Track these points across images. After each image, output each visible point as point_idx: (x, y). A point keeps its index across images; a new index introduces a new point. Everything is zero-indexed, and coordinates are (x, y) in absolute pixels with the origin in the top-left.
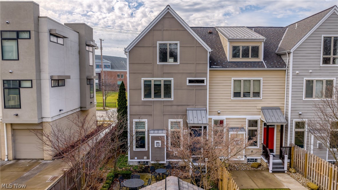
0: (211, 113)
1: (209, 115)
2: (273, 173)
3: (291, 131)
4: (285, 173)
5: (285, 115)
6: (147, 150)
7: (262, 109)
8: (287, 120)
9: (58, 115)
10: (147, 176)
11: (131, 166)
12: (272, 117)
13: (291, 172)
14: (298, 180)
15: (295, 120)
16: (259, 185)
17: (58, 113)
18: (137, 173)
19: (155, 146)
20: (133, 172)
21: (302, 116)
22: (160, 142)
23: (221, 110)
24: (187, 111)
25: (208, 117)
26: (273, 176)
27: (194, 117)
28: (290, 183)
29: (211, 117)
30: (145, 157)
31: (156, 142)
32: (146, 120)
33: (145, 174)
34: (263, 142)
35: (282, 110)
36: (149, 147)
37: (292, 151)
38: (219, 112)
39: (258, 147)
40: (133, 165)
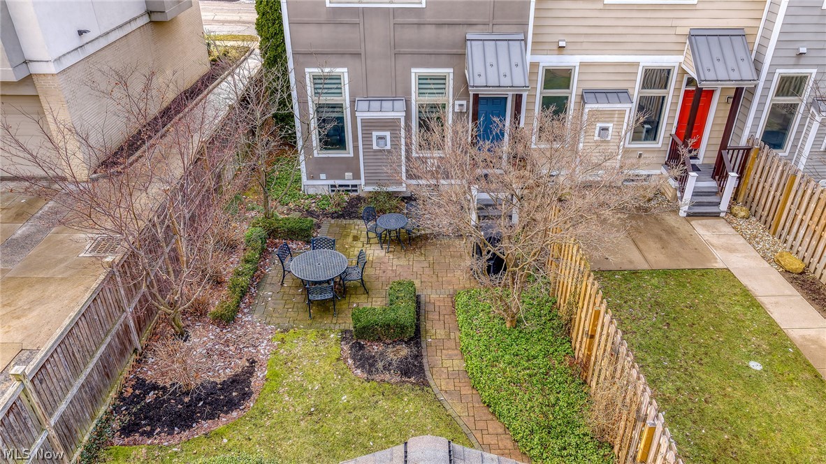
0: (538, 46)
1: (534, 52)
2: (688, 218)
3: (762, 104)
4: (719, 216)
5: (754, 52)
6: (352, 155)
7: (691, 36)
8: (758, 71)
9: (76, 49)
10: (357, 227)
11: (311, 197)
12: (716, 62)
13: (735, 215)
14: (751, 240)
15: (781, 71)
16: (651, 257)
17: (76, 42)
18: (327, 217)
19: (375, 147)
20: (318, 216)
21: (803, 61)
22: (387, 134)
23: (568, 39)
24: (468, 42)
25: (529, 58)
26: (687, 227)
27: (488, 65)
28: (731, 249)
29: (537, 58)
30: (348, 175)
31: (375, 134)
32: (345, 70)
33: (351, 221)
34: (673, 132)
35: (750, 39)
36: (356, 148)
37: (750, 159)
38: (562, 44)
39: (660, 145)
40: (317, 194)
